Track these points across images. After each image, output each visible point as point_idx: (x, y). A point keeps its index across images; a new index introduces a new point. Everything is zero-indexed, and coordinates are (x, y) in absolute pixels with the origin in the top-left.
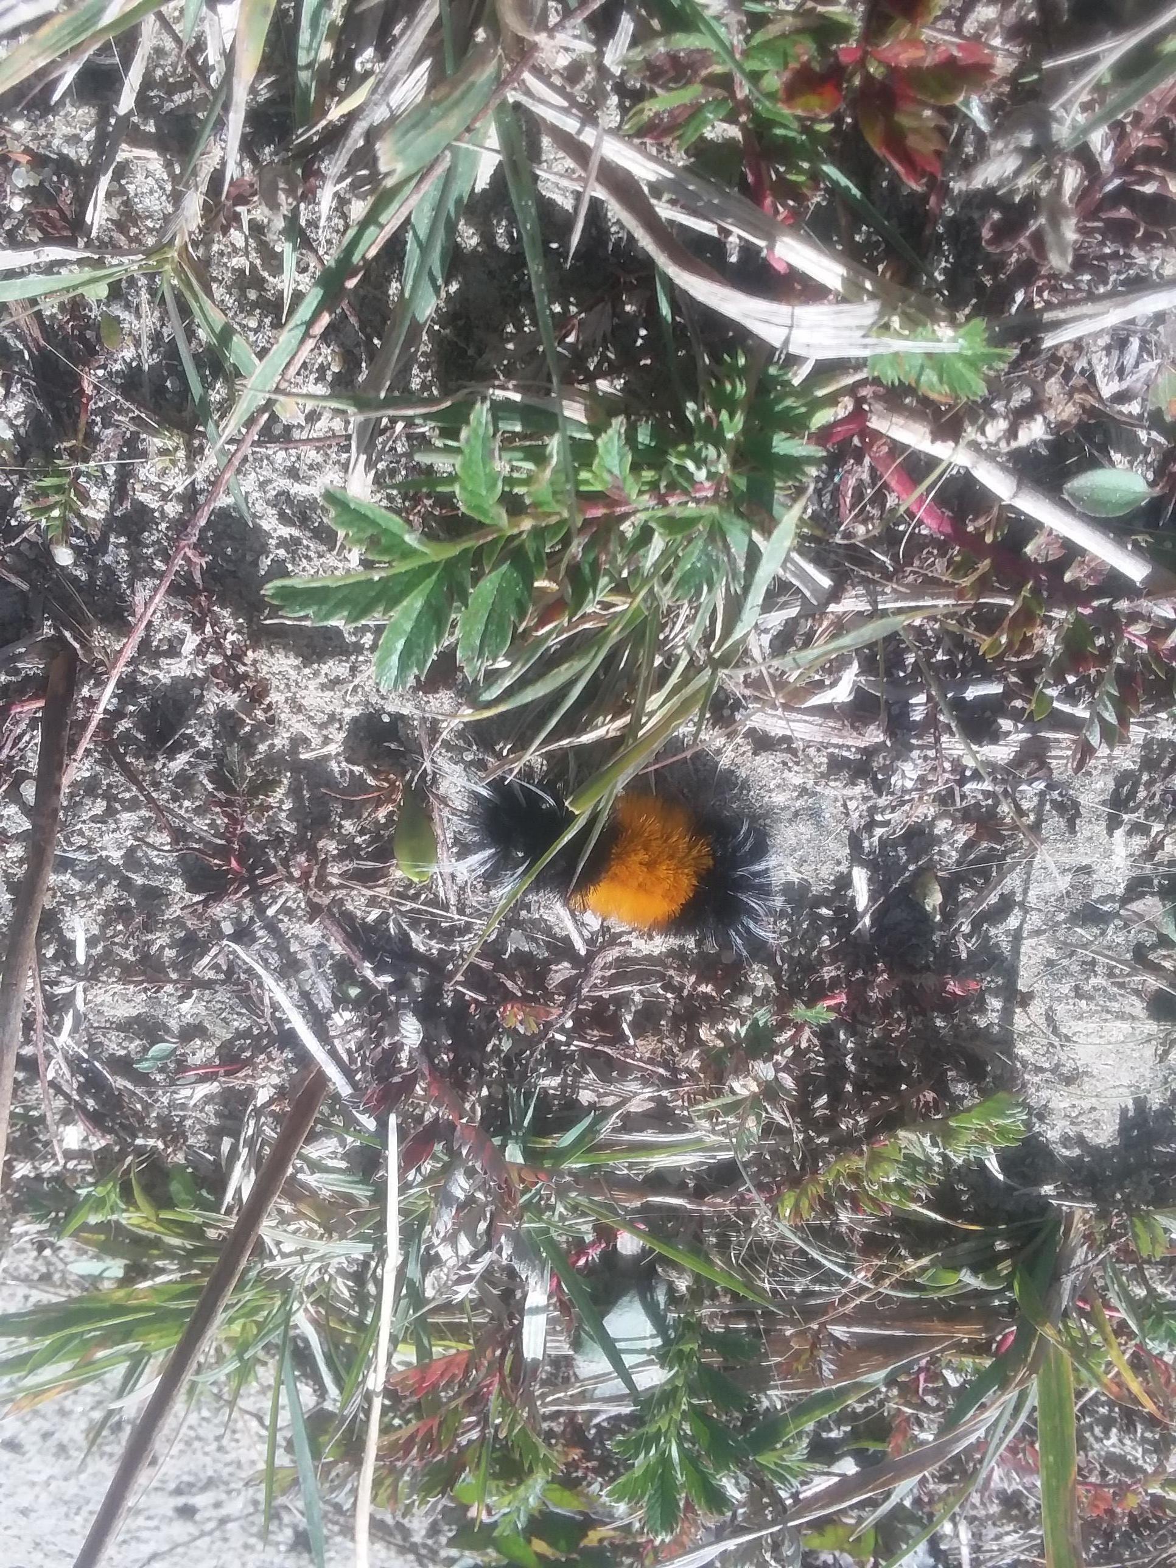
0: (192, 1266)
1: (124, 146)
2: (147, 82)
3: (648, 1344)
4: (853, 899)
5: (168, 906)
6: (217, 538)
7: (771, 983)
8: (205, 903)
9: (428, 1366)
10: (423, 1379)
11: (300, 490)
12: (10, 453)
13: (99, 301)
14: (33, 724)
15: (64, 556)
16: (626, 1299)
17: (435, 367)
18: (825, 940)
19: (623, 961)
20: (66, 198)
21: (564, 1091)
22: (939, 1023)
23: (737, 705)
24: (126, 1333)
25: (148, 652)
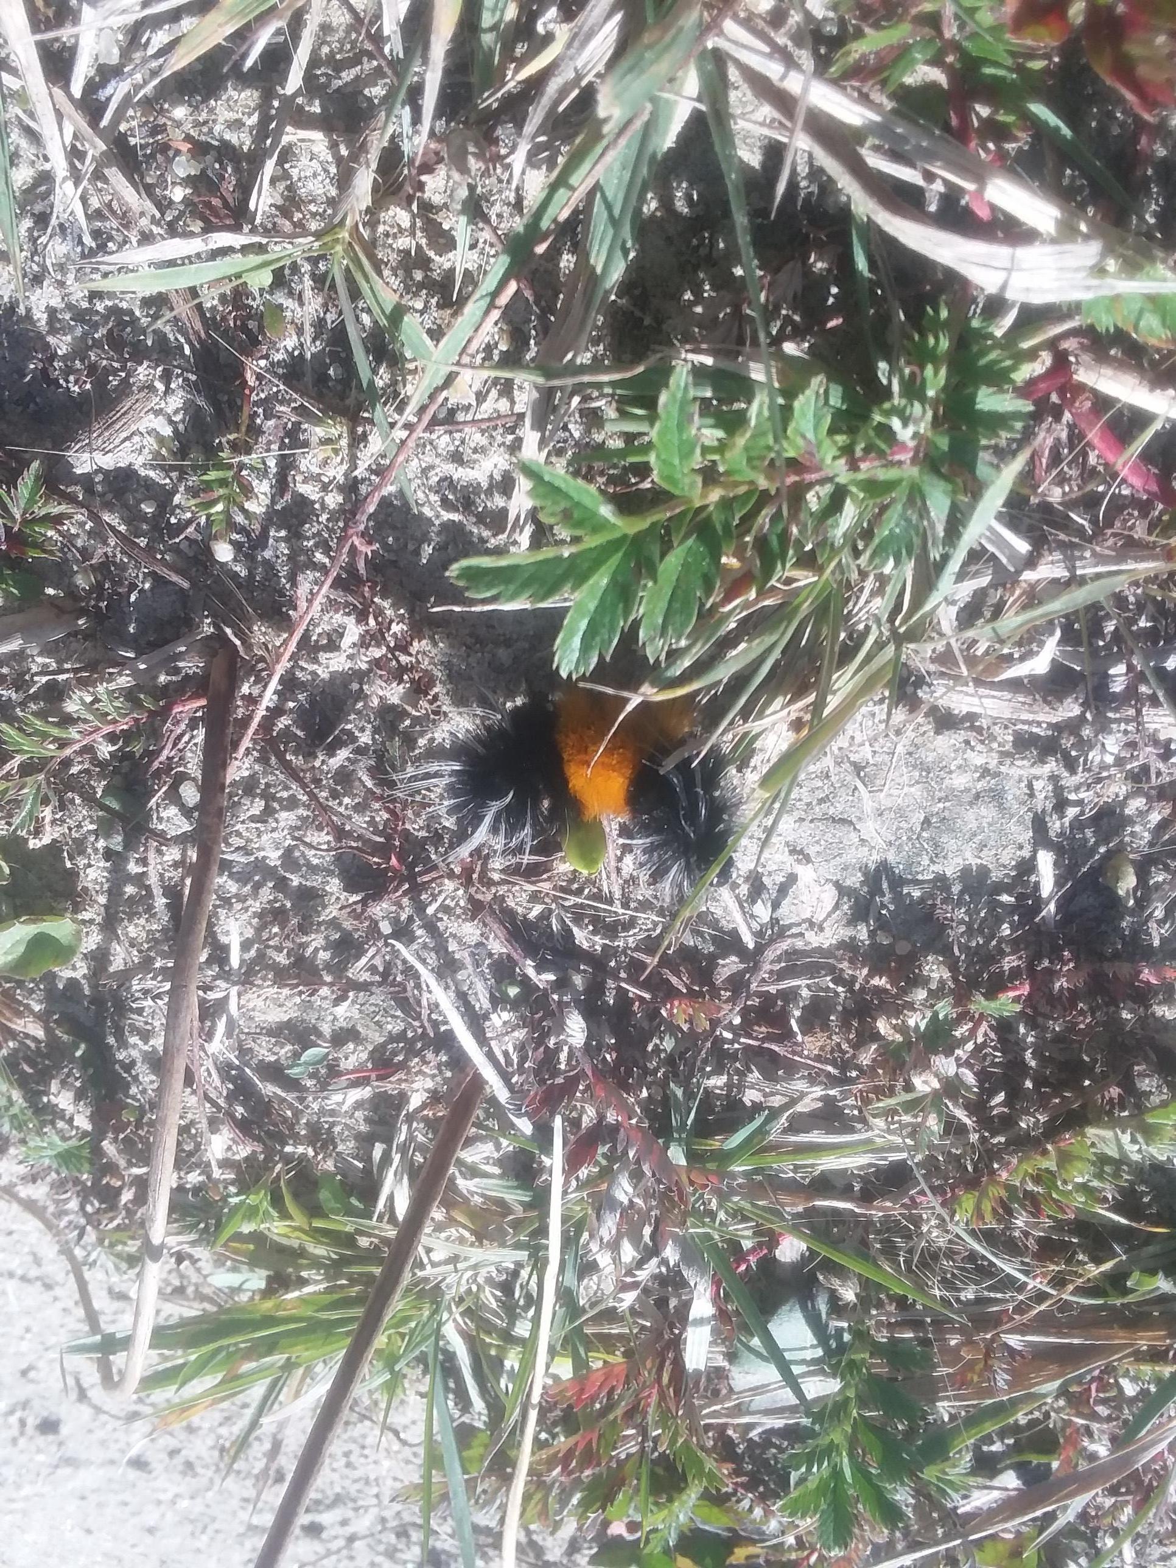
0: (338, 1275)
1: (289, 129)
2: (314, 62)
3: (809, 1355)
4: (1037, 886)
5: (325, 907)
6: (378, 527)
7: (946, 975)
8: (364, 902)
9: (586, 1378)
10: (582, 1391)
11: (462, 475)
12: (169, 450)
13: (261, 290)
14: (193, 724)
15: (223, 552)
16: (786, 1308)
17: (608, 339)
18: (1006, 930)
19: (792, 954)
20: (229, 184)
21: (730, 1091)
22: (1126, 1015)
23: (920, 682)
24: (271, 1346)
25: (309, 648)
